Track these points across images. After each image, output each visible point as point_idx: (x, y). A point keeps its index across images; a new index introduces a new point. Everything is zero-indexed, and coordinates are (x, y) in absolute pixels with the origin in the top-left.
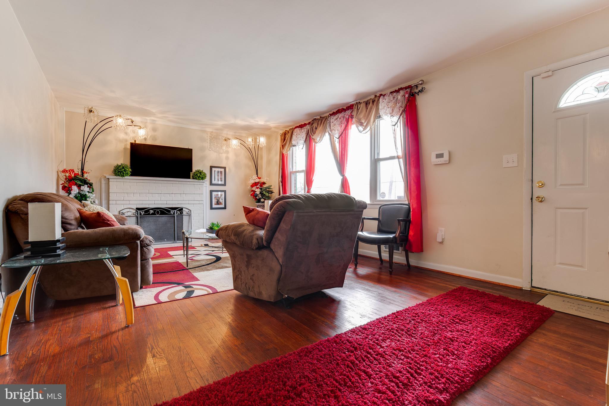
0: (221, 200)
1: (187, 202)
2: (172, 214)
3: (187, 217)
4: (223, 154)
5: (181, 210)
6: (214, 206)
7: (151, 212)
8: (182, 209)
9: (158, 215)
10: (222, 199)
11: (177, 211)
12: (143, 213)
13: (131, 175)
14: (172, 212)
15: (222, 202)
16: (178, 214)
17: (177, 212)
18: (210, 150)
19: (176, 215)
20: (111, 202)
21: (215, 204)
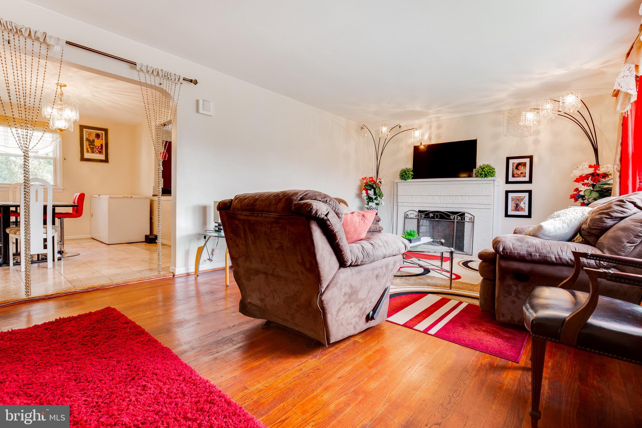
0: (522, 205)
1: (470, 206)
2: (452, 219)
3: (471, 224)
4: (529, 136)
5: (462, 215)
6: (510, 213)
7: (431, 216)
8: (464, 214)
9: (437, 219)
10: (525, 204)
11: (457, 216)
12: (423, 216)
13: (413, 178)
14: (452, 217)
15: (524, 208)
16: (459, 220)
17: (457, 218)
18: (507, 136)
19: (456, 221)
20: (399, 204)
21: (513, 210)
